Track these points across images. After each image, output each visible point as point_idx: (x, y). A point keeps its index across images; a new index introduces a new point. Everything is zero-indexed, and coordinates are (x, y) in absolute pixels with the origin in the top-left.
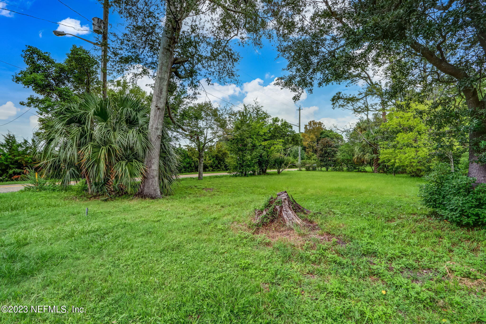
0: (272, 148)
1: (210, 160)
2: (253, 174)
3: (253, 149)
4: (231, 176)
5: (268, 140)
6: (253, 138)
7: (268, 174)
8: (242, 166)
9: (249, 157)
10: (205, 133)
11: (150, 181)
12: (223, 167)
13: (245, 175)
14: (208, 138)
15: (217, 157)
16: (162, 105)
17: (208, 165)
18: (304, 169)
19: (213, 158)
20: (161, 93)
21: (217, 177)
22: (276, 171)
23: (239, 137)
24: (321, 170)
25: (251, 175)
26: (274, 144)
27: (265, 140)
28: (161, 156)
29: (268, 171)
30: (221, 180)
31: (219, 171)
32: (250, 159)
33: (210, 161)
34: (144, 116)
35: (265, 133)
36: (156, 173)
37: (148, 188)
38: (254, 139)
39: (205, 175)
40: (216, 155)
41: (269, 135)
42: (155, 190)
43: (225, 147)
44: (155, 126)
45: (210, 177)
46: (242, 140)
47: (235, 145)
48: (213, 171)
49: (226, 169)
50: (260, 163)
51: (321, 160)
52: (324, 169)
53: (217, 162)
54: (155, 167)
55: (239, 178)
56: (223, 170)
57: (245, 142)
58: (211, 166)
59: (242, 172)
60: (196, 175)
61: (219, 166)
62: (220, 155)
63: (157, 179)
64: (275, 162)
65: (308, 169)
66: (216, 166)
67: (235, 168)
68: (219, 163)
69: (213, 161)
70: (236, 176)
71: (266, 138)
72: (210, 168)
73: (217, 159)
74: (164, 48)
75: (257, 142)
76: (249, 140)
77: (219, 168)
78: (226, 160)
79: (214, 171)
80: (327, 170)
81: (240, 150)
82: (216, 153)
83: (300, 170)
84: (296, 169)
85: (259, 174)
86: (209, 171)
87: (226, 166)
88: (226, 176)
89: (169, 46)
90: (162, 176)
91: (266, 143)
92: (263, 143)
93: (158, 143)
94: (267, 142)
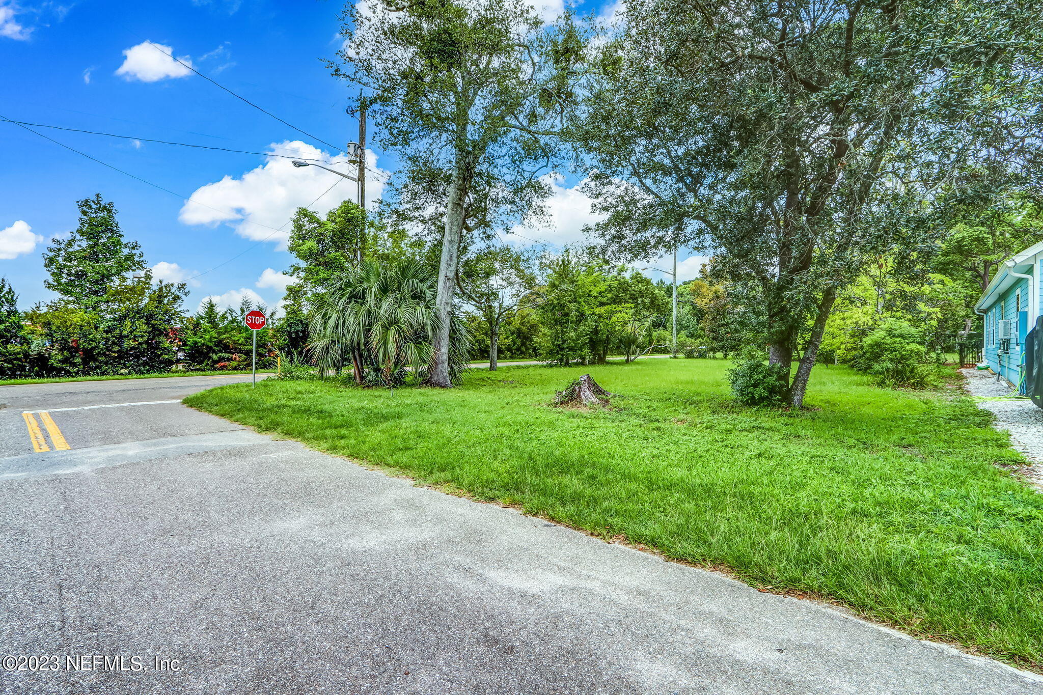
0: (614, 319)
1: (507, 338)
2: (583, 364)
3: (580, 321)
4: (542, 366)
5: (608, 304)
6: (579, 303)
7: (608, 363)
8: (562, 349)
9: (573, 334)
10: (501, 297)
11: (439, 366)
12: (531, 351)
13: (567, 364)
14: (504, 305)
15: (519, 333)
16: (451, 275)
17: (504, 347)
18: (681, 355)
19: (512, 334)
20: (451, 260)
21: (518, 367)
22: (623, 358)
23: (555, 302)
24: (714, 358)
25: (577, 364)
26: (617, 312)
27: (602, 304)
28: (450, 337)
29: (609, 358)
30: (525, 372)
31: (523, 358)
32: (574, 338)
33: (506, 341)
34: (431, 287)
35: (601, 292)
36: (445, 357)
37: (438, 374)
38: (583, 303)
39: (500, 364)
40: (518, 329)
41: (610, 295)
42: (445, 378)
43: (534, 316)
44: (444, 301)
45: (508, 368)
46: (562, 306)
47: (550, 315)
48: (511, 357)
49: (536, 354)
50: (593, 344)
51: (713, 339)
52: (719, 355)
53: (519, 342)
54: (445, 350)
55: (555, 369)
56: (531, 357)
57: (566, 310)
58: (509, 350)
59: (561, 360)
60: (486, 365)
61: (523, 349)
62: (524, 329)
63: (446, 364)
64: (621, 341)
65: (690, 355)
66: (518, 349)
67: (551, 353)
68: (523, 344)
69: (513, 340)
70: (551, 366)
71: (604, 300)
72: (508, 354)
73: (519, 336)
74: (454, 203)
75: (586, 308)
76: (573, 306)
77: (522, 353)
78: (535, 339)
79: (515, 358)
80: (725, 357)
81: (556, 321)
82: (518, 326)
83: (675, 357)
84: (667, 356)
85: (592, 363)
86: (505, 358)
87: (534, 350)
88: (534, 366)
89: (460, 199)
90: (451, 361)
91: (602, 310)
92: (598, 310)
93: (448, 321)
94: (605, 308)
